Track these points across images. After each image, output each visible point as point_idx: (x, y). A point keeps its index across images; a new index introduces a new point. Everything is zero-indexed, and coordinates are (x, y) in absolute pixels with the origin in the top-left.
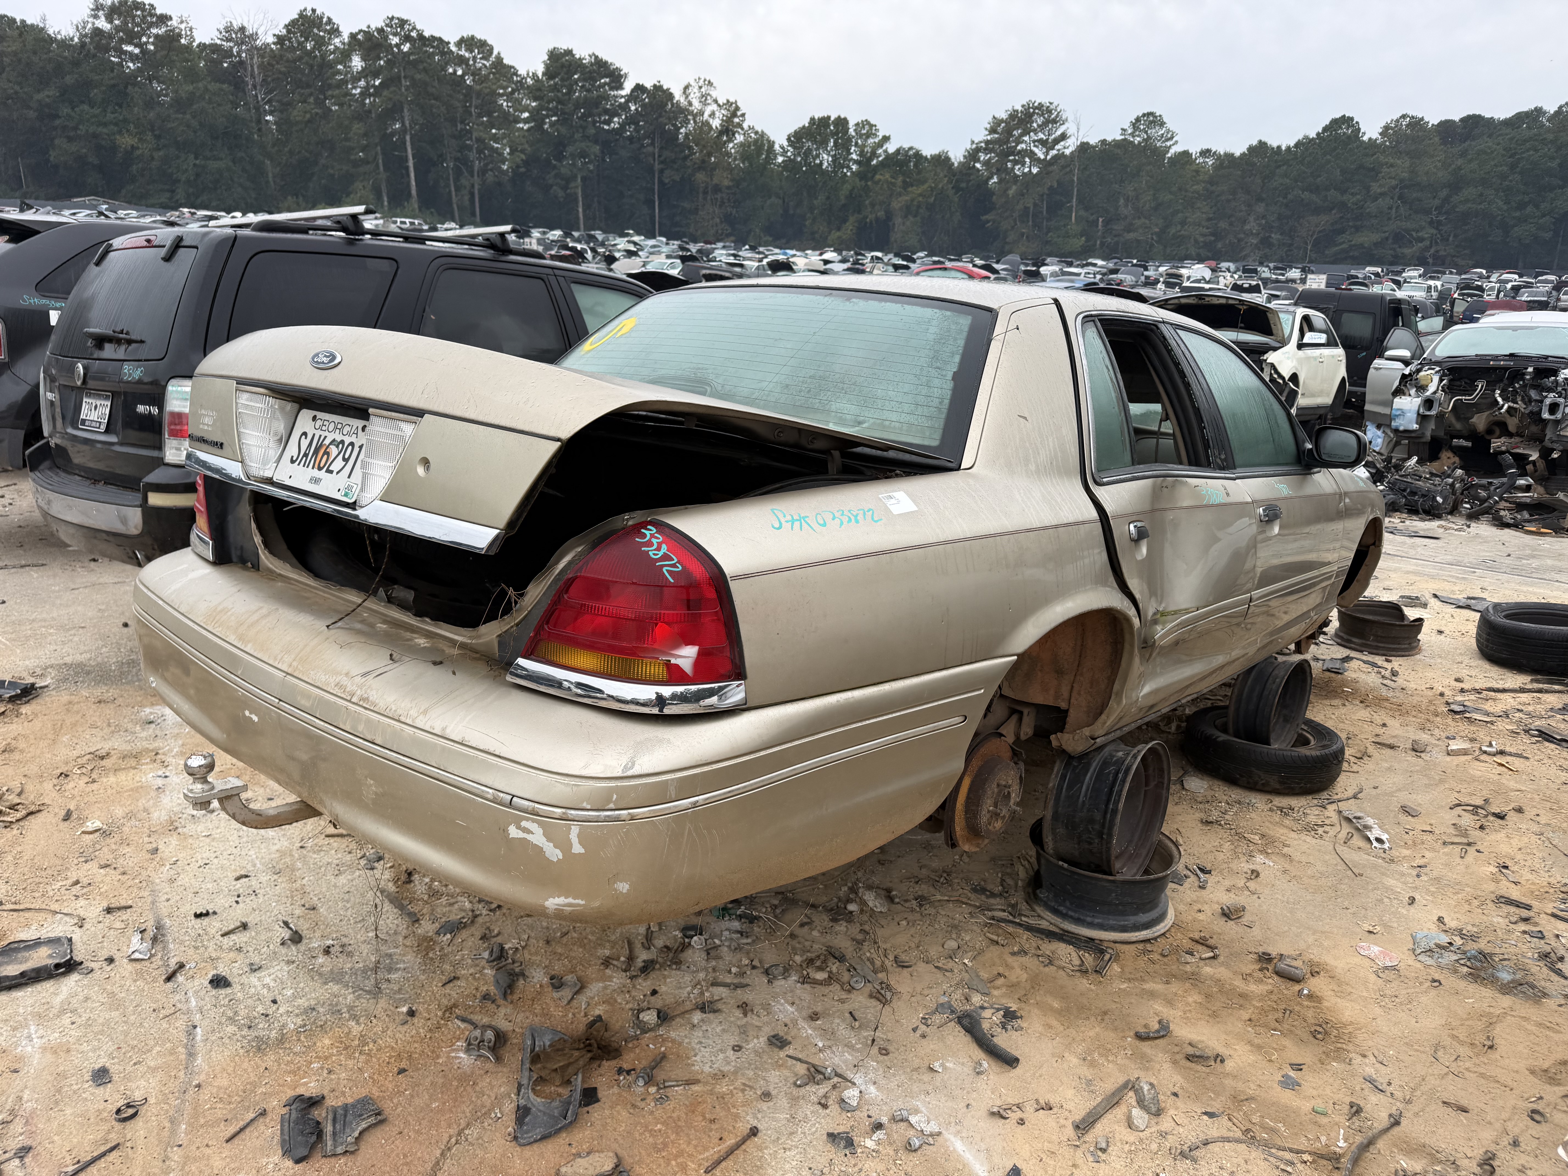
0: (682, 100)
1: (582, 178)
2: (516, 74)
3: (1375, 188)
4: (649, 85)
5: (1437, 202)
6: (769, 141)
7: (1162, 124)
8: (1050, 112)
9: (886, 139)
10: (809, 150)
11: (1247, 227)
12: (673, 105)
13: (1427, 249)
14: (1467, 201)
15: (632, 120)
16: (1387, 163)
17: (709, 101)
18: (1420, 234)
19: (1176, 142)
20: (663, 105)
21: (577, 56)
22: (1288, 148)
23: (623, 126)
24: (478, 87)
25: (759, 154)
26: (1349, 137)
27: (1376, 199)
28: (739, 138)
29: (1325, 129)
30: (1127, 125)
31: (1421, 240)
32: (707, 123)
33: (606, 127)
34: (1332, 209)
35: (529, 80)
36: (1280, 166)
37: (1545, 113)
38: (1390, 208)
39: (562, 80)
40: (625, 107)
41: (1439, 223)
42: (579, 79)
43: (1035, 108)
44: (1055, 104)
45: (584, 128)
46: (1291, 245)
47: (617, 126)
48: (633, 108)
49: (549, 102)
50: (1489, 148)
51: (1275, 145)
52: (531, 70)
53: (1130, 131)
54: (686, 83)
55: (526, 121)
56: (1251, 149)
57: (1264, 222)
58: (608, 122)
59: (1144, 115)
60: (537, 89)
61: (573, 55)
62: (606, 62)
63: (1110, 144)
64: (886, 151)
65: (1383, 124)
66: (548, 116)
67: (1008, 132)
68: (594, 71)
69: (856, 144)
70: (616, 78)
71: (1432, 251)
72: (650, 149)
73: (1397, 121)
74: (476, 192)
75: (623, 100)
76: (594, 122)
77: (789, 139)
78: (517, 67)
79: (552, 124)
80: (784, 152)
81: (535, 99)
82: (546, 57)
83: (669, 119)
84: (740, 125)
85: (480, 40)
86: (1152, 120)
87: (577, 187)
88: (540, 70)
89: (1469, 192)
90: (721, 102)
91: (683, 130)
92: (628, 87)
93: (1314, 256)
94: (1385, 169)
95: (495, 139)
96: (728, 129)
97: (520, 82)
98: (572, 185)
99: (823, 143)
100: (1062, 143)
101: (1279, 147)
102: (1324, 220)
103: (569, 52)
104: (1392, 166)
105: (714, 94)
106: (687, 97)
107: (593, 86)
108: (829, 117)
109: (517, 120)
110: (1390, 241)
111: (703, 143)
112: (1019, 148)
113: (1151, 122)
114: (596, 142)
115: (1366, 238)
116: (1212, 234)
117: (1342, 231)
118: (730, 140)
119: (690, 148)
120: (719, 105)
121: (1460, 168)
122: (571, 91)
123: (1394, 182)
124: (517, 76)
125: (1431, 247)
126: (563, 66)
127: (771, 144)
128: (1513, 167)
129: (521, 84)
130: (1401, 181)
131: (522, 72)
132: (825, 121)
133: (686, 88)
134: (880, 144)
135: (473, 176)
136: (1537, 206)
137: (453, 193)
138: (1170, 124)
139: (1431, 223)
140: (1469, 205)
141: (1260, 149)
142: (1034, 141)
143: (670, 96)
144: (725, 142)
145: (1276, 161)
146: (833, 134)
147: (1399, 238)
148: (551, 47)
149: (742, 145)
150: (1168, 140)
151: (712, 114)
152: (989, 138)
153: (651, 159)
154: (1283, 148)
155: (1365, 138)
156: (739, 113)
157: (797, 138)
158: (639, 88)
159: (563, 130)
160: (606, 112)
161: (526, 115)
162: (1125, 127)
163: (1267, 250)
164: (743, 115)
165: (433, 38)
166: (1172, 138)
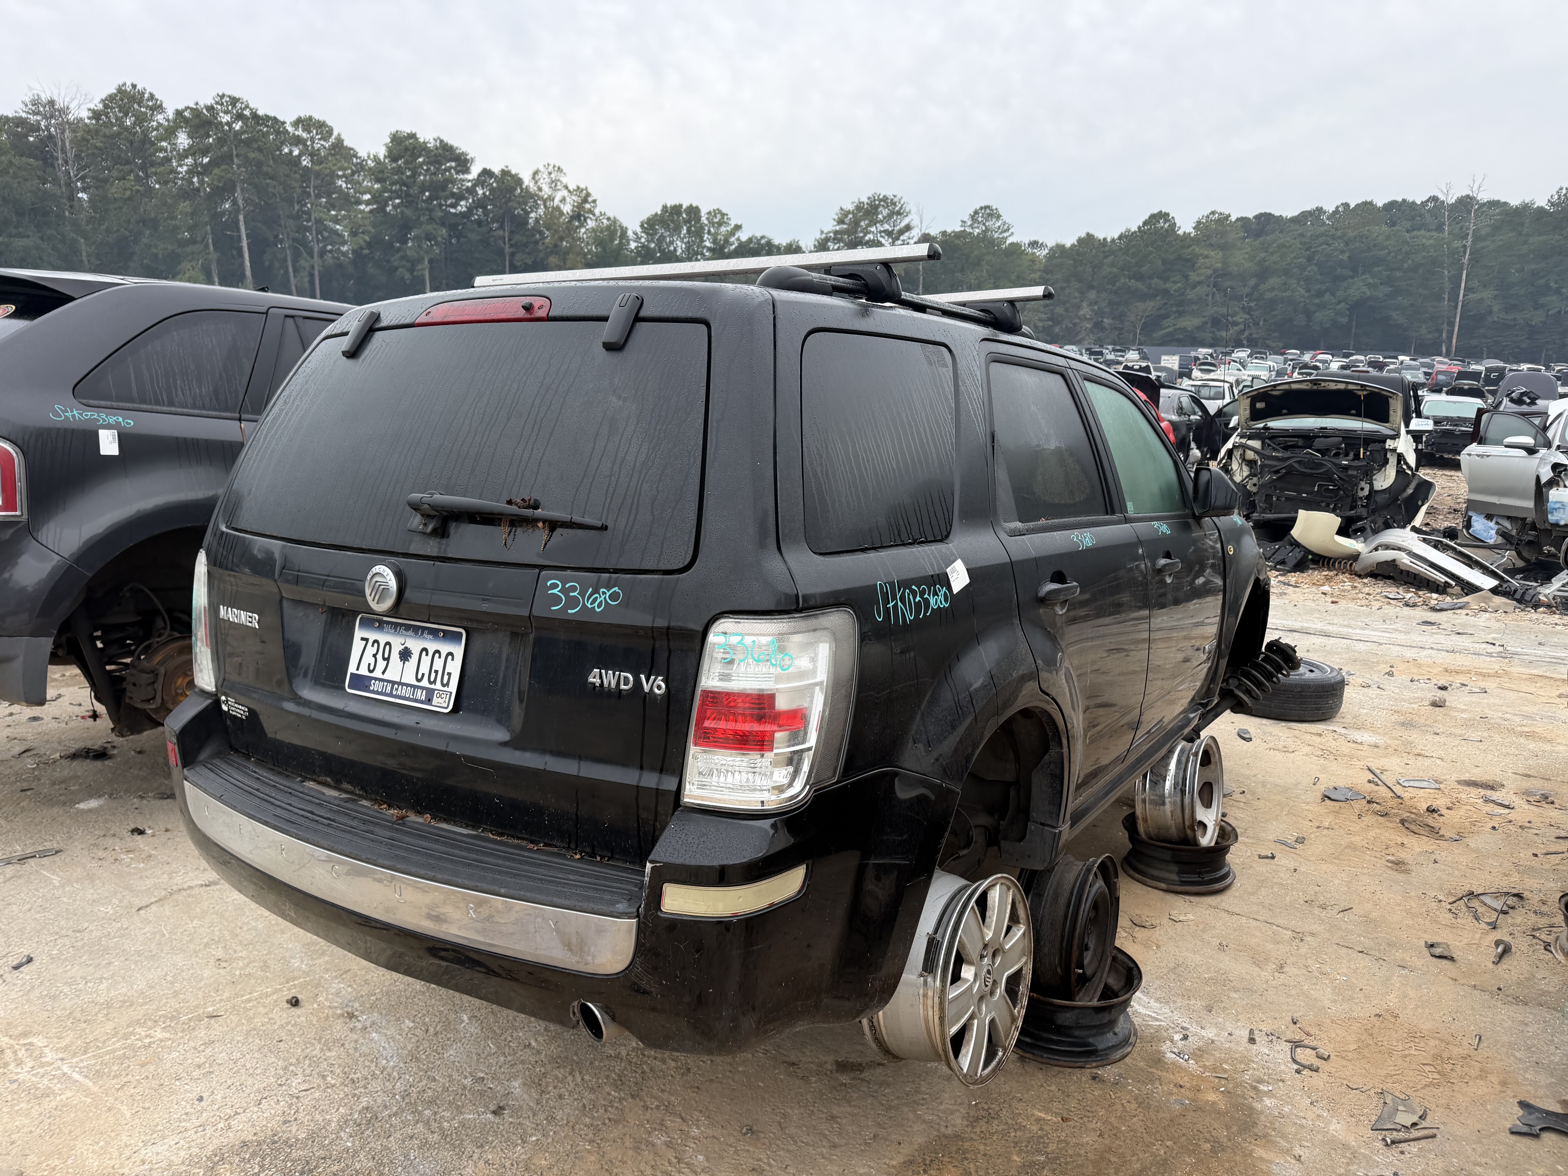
0: (532, 185)
1: (431, 261)
2: (355, 156)
3: (1194, 277)
4: (496, 170)
5: (1247, 290)
6: (622, 227)
7: (999, 217)
8: (894, 204)
9: (738, 227)
10: (662, 237)
11: (1082, 313)
12: (522, 190)
13: (1242, 331)
14: (1273, 289)
15: (481, 204)
16: (1201, 255)
17: (559, 187)
18: (1235, 319)
19: (1012, 234)
20: (512, 190)
21: (422, 140)
22: (1113, 240)
23: (470, 209)
24: (317, 168)
25: (612, 240)
26: (1167, 231)
27: (1194, 287)
28: (591, 224)
29: (1145, 223)
30: (966, 218)
31: (1235, 324)
32: (558, 209)
33: (452, 210)
34: (1155, 296)
35: (369, 162)
36: (1106, 257)
37: (1325, 212)
38: (1207, 295)
39: (406, 163)
40: (471, 191)
41: (1250, 308)
42: (423, 163)
43: (880, 200)
44: (899, 196)
45: (431, 211)
46: (1121, 329)
47: (464, 209)
48: (480, 192)
49: (392, 184)
50: (1288, 241)
51: (1101, 237)
52: (373, 152)
53: (969, 223)
54: (535, 169)
55: (368, 203)
56: (1080, 240)
57: (1096, 308)
58: (454, 206)
59: (981, 208)
60: (378, 172)
61: (417, 139)
62: (451, 147)
63: (950, 235)
64: (738, 239)
65: (1196, 219)
66: (391, 198)
67: (856, 223)
68: (440, 155)
69: (709, 232)
70: (463, 163)
71: (1247, 333)
72: (500, 232)
73: (1208, 217)
74: (316, 273)
75: (470, 184)
76: (441, 205)
77: (642, 226)
78: (357, 149)
79: (395, 207)
80: (638, 239)
81: (378, 180)
82: (389, 140)
83: (519, 203)
84: (591, 211)
85: (319, 122)
86: (989, 213)
87: (424, 269)
88: (382, 153)
89: (1274, 281)
90: (571, 188)
91: (533, 215)
92: (475, 171)
93: (1143, 339)
94: (1201, 260)
95: (336, 220)
96: (579, 215)
97: (361, 164)
98: (419, 267)
99: (677, 229)
100: (907, 234)
101: (1105, 239)
102: (1150, 306)
103: (413, 136)
104: (1206, 257)
105: (564, 180)
106: (536, 183)
107: (438, 169)
108: (681, 206)
109: (359, 202)
110: (1209, 325)
111: (555, 227)
112: (867, 238)
113: (989, 215)
114: (443, 224)
115: (1189, 323)
116: (1049, 319)
117: (1166, 316)
118: (582, 225)
119: (541, 233)
120: (569, 191)
121: (1264, 260)
122: (415, 174)
123: (1210, 272)
124: (357, 158)
125: (1245, 330)
126: (407, 149)
127: (624, 231)
128: (1310, 259)
129: (361, 167)
130: (1215, 271)
131: (362, 154)
132: (676, 210)
133: (536, 173)
134: (732, 233)
135: (312, 257)
136: (1333, 295)
137: (292, 274)
138: (1006, 217)
139: (1243, 308)
140: (1276, 293)
141: (1088, 241)
142: (881, 232)
143: (519, 181)
144: (577, 227)
145: (1104, 252)
146: (686, 222)
147: (1216, 322)
148: (393, 130)
149: (593, 230)
150: (1006, 231)
151: (563, 200)
152: (838, 228)
153: (501, 242)
154: (1109, 240)
155: (1180, 232)
156: (590, 199)
157: (650, 225)
158: (486, 173)
159: (408, 212)
160: (453, 195)
161: (367, 197)
162: (965, 219)
163: (1100, 334)
164: (594, 201)
165: (267, 118)
166: (1008, 230)
